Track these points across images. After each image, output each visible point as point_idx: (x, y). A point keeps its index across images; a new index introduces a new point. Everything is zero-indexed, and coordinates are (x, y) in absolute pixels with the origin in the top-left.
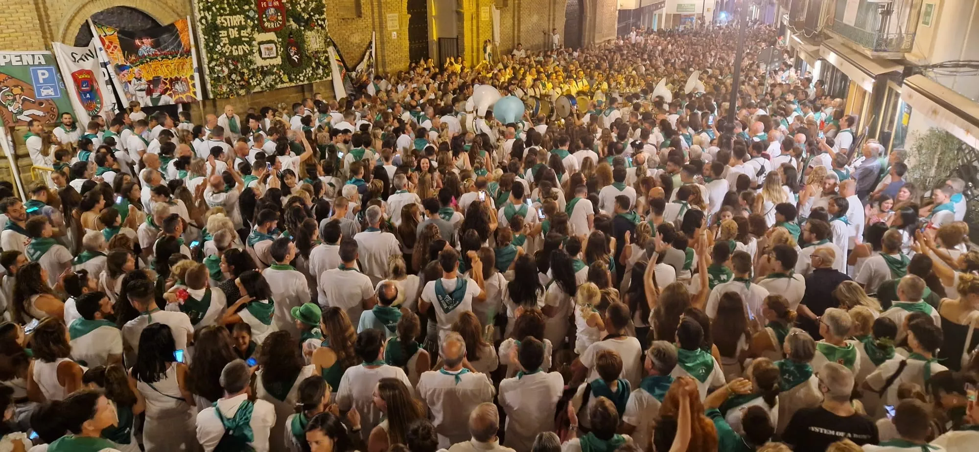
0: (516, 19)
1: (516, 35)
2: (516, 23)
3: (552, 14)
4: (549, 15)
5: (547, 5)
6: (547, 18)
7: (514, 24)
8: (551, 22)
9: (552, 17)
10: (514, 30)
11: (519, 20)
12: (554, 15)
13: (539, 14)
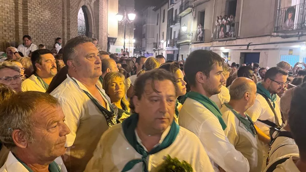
1: (20, 25)
2: (20, 7)
3: (66, 17)
4: (63, 18)
5: (60, 6)
6: (60, 20)
7: (16, 8)
8: (66, 25)
9: (66, 21)
10: (17, 17)
11: (25, 4)
12: (68, 19)
13: (51, 11)
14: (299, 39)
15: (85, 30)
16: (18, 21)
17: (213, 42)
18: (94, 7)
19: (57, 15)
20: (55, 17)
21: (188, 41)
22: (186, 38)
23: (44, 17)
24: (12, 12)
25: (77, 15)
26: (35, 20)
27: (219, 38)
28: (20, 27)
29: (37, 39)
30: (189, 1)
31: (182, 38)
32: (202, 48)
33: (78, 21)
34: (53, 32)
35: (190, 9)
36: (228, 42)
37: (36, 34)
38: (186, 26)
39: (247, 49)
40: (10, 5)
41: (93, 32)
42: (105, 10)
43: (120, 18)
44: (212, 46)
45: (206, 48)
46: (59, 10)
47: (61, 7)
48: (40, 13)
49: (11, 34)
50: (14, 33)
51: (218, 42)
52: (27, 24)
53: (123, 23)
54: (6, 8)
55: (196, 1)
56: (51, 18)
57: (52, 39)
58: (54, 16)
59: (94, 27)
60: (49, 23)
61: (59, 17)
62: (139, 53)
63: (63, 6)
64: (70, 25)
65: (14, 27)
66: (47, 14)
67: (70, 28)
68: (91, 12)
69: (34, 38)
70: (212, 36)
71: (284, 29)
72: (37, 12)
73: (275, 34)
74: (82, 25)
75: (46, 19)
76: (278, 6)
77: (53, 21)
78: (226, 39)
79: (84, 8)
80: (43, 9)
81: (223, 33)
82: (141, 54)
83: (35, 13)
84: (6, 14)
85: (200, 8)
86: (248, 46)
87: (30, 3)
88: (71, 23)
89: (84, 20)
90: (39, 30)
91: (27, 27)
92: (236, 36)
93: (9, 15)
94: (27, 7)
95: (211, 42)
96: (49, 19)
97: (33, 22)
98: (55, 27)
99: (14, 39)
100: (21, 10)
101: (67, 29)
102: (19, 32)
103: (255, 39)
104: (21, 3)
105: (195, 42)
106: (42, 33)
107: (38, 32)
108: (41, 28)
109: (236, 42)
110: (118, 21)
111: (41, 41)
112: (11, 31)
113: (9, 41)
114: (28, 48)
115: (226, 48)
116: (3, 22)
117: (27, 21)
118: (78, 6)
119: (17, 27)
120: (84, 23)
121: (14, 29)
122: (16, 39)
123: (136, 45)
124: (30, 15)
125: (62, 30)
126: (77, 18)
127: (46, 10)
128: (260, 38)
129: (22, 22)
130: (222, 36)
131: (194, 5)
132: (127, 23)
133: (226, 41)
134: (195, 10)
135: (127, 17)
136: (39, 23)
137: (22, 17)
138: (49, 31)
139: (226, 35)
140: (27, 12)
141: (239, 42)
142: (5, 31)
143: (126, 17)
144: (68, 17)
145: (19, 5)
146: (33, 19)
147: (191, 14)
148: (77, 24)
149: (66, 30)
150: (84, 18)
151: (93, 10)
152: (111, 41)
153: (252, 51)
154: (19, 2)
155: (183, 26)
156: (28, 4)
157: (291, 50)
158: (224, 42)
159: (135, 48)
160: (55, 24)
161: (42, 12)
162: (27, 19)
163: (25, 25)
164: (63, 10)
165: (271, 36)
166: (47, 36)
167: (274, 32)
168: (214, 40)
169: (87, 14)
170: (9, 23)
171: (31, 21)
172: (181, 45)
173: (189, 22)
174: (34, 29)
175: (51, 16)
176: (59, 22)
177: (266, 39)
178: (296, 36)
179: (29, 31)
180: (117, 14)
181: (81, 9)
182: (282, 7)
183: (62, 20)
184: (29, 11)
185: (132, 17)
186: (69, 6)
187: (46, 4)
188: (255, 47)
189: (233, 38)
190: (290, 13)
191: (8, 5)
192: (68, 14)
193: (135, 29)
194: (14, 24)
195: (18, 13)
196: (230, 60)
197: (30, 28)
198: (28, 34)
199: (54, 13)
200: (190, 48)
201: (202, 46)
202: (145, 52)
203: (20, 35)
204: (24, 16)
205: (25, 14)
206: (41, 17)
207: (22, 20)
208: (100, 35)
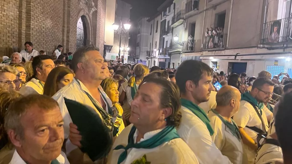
0: (24, 11)
1: (23, 32)
2: (24, 16)
3: (66, 26)
4: (64, 27)
5: (61, 15)
7: (20, 16)
8: (65, 33)
9: (66, 29)
10: (20, 24)
11: (28, 13)
12: (68, 27)
13: (53, 20)
14: (284, 51)
15: (84, 38)
16: (22, 28)
17: (203, 52)
18: (92, 17)
19: (58, 23)
20: (56, 26)
21: (179, 50)
22: (178, 48)
23: (46, 25)
24: (16, 20)
25: (77, 24)
26: (37, 28)
27: (208, 48)
28: (23, 34)
29: (38, 45)
30: (181, 13)
31: (174, 47)
32: (192, 57)
33: (77, 29)
34: (54, 40)
35: (181, 20)
36: (216, 52)
37: (38, 40)
38: (178, 36)
39: (235, 59)
40: (14, 13)
41: (91, 40)
42: (103, 20)
43: (116, 27)
44: (202, 55)
45: (196, 57)
46: (60, 19)
47: (62, 17)
48: (42, 21)
49: (14, 40)
50: (17, 39)
51: (207, 52)
52: (30, 31)
53: (119, 32)
54: (10, 16)
55: (187, 14)
56: (52, 26)
57: (52, 45)
58: (55, 24)
59: (92, 35)
60: (51, 31)
61: (59, 25)
62: (133, 61)
63: (64, 16)
64: (69, 33)
65: (17, 34)
66: (49, 22)
67: (69, 36)
68: (89, 22)
69: (35, 45)
70: (202, 46)
71: (270, 41)
72: (39, 20)
73: (262, 46)
74: (81, 33)
75: (48, 27)
76: (265, 20)
77: (54, 29)
78: (215, 49)
79: (83, 18)
80: (45, 18)
81: (212, 44)
82: (134, 61)
83: (38, 21)
84: (10, 22)
85: (191, 20)
86: (236, 56)
87: (33, 12)
88: (70, 31)
89: (83, 29)
90: (41, 37)
91: (30, 34)
92: (225, 47)
93: (13, 23)
94: (30, 16)
95: (201, 52)
96: (50, 27)
97: (35, 30)
98: (56, 34)
99: (16, 45)
100: (25, 19)
101: (67, 37)
102: (22, 38)
103: (242, 50)
104: (25, 12)
105: (185, 51)
106: (43, 40)
107: (40, 39)
108: (42, 35)
109: (225, 53)
110: (114, 30)
111: (42, 48)
112: (14, 38)
113: (11, 47)
114: (29, 54)
115: (214, 58)
116: (8, 29)
117: (30, 29)
118: (78, 16)
119: (20, 33)
120: (82, 31)
121: (17, 36)
122: (18, 45)
123: (130, 53)
124: (33, 23)
125: (62, 37)
126: (77, 27)
127: (48, 19)
128: (247, 50)
129: (25, 29)
130: (211, 46)
131: (185, 17)
132: (123, 32)
133: (215, 51)
134: (186, 21)
135: (123, 27)
136: (41, 31)
137: (25, 25)
138: (50, 38)
139: (216, 45)
140: (30, 20)
141: (227, 52)
142: (9, 37)
143: (121, 27)
144: (68, 26)
145: (23, 13)
146: (35, 27)
147: (183, 25)
148: (76, 32)
149: (65, 38)
150: (82, 27)
151: (91, 20)
152: (107, 48)
153: (239, 61)
154: (23, 11)
155: (175, 36)
156: (32, 13)
157: (276, 61)
158: (213, 52)
159: (129, 56)
160: (56, 32)
161: (44, 20)
162: (30, 26)
163: (27, 32)
164: (64, 19)
165: (258, 47)
166: (48, 43)
167: (261, 44)
168: (203, 50)
169: (86, 23)
170: (13, 30)
171: (34, 28)
172: (173, 54)
173: (180, 33)
174: (36, 36)
175: (52, 24)
176: (60, 30)
177: (252, 51)
178: (281, 48)
179: (32, 38)
180: (114, 24)
181: (80, 18)
182: (268, 20)
183: (62, 28)
184: (32, 19)
185: (128, 26)
186: (69, 15)
187: (49, 14)
188: (242, 58)
189: (222, 49)
190: (276, 26)
191: (13, 14)
192: (68, 23)
193: (130, 38)
194: (17, 31)
195: (22, 21)
196: (218, 69)
197: (32, 35)
198: (30, 40)
199: (55, 22)
200: (181, 57)
201: (192, 55)
202: (139, 60)
203: (22, 41)
204: (27, 24)
205: (28, 22)
206: (43, 25)
207: (25, 28)
208: (97, 43)
